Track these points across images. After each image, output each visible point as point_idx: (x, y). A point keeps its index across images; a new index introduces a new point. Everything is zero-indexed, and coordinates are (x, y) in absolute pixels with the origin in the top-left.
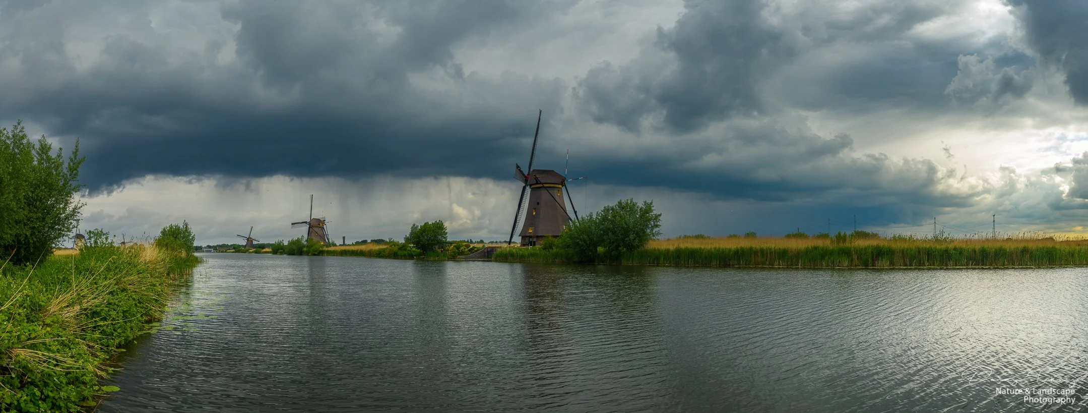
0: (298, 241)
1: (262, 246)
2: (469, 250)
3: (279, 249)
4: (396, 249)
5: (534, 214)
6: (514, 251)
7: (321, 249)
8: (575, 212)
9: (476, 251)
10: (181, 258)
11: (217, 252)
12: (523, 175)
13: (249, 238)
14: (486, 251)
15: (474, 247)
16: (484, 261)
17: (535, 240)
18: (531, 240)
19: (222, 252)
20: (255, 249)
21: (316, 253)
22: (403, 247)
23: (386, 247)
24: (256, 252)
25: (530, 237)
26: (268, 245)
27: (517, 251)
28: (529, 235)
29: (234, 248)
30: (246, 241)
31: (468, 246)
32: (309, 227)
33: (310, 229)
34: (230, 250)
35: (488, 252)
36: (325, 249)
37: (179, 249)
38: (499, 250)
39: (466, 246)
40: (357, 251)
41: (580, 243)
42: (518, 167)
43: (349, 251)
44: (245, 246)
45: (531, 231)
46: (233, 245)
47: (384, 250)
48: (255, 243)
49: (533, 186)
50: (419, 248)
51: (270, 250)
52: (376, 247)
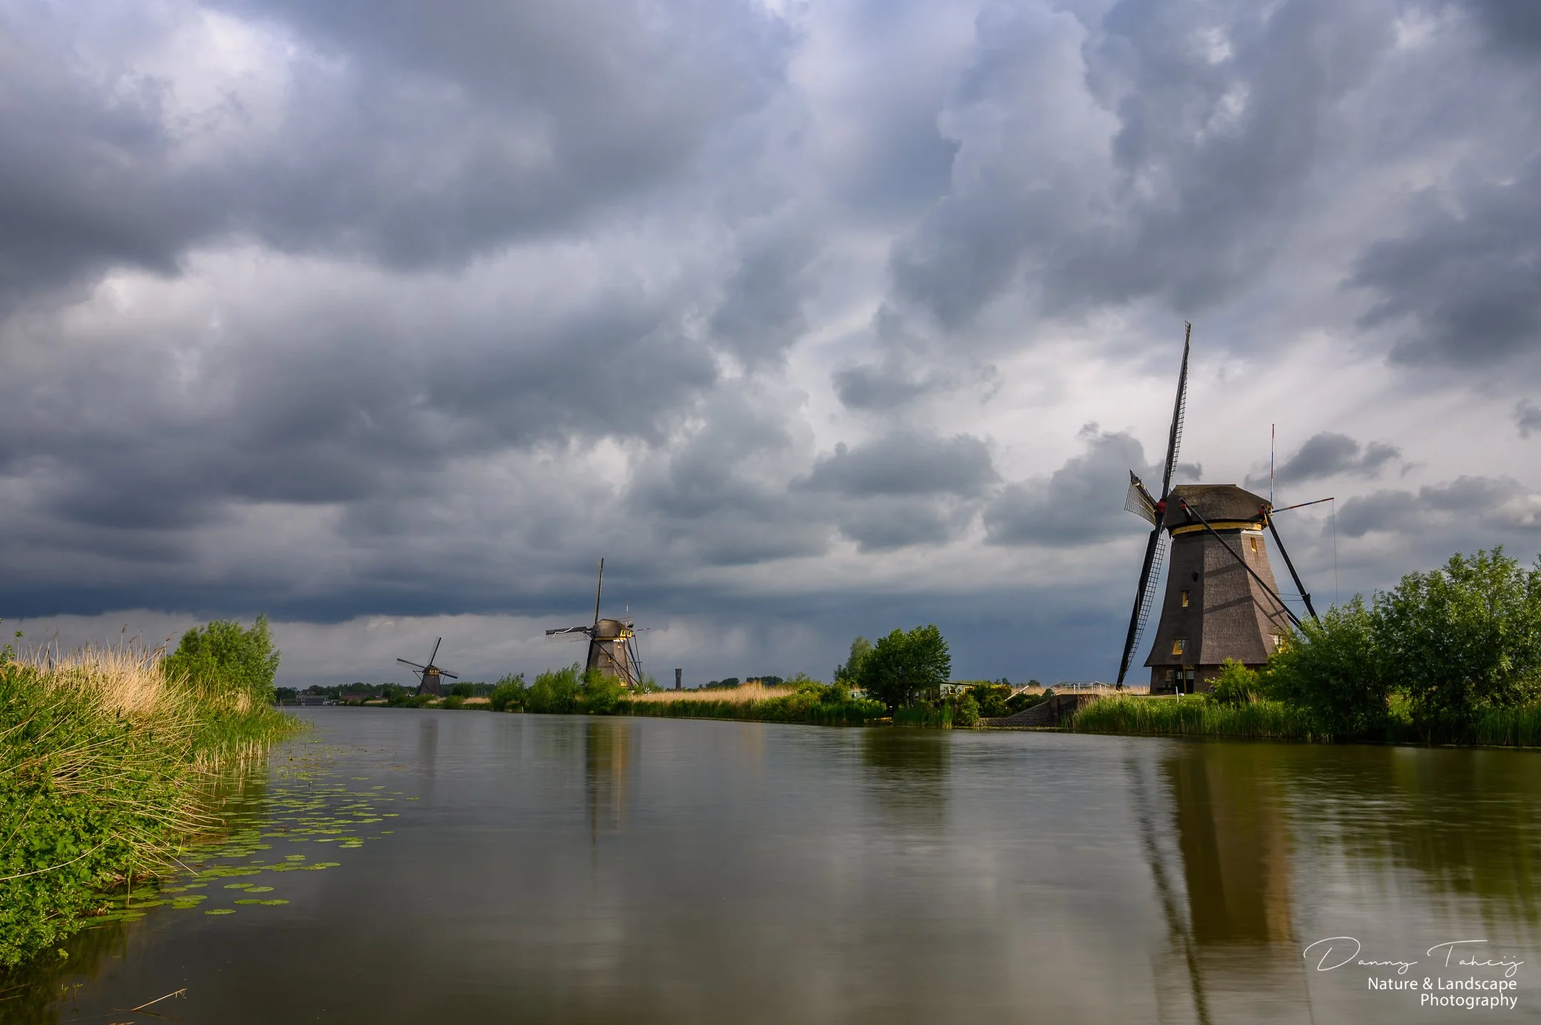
0: (563, 678)
1: (463, 690)
2: (1011, 703)
3: (506, 700)
4: (813, 697)
5: (1185, 605)
6: (1136, 704)
7: (621, 698)
8: (1307, 599)
9: (1029, 706)
10: (235, 715)
11: (338, 704)
12: (1150, 500)
13: (431, 667)
14: (1054, 705)
15: (1021, 697)
16: (1053, 731)
17: (1191, 676)
18: (1180, 675)
19: (352, 704)
20: (444, 699)
21: (609, 709)
22: (830, 696)
23: (790, 693)
24: (447, 706)
25: (1179, 668)
26: (482, 689)
27: (1142, 705)
28: (1173, 662)
29: (386, 695)
30: (421, 675)
31: (1004, 692)
32: (592, 642)
33: (595, 646)
34: (375, 699)
35: (1059, 706)
36: (633, 698)
37: (230, 690)
38: (1092, 703)
39: (999, 690)
40: (715, 704)
41: (1332, 681)
42: (1134, 479)
43: (694, 704)
44: (418, 691)
45: (1180, 653)
46: (385, 686)
47: (784, 702)
48: (445, 680)
49: (1178, 531)
50: (876, 697)
51: (486, 701)
52: (761, 695)
